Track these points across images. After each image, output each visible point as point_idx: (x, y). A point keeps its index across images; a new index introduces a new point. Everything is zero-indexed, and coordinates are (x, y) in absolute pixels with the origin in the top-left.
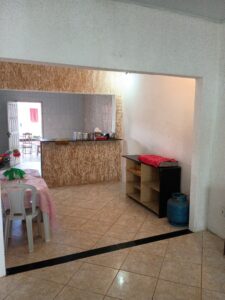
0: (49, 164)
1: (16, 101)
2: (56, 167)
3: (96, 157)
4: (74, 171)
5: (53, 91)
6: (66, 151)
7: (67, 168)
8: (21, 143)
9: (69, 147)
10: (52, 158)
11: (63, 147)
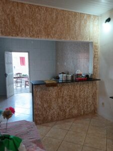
0: (40, 103)
1: (11, 51)
2: (45, 106)
3: (78, 94)
4: (60, 108)
5: (43, 39)
6: (53, 91)
7: (54, 105)
8: (15, 80)
9: (56, 88)
10: (42, 98)
11: (51, 88)
